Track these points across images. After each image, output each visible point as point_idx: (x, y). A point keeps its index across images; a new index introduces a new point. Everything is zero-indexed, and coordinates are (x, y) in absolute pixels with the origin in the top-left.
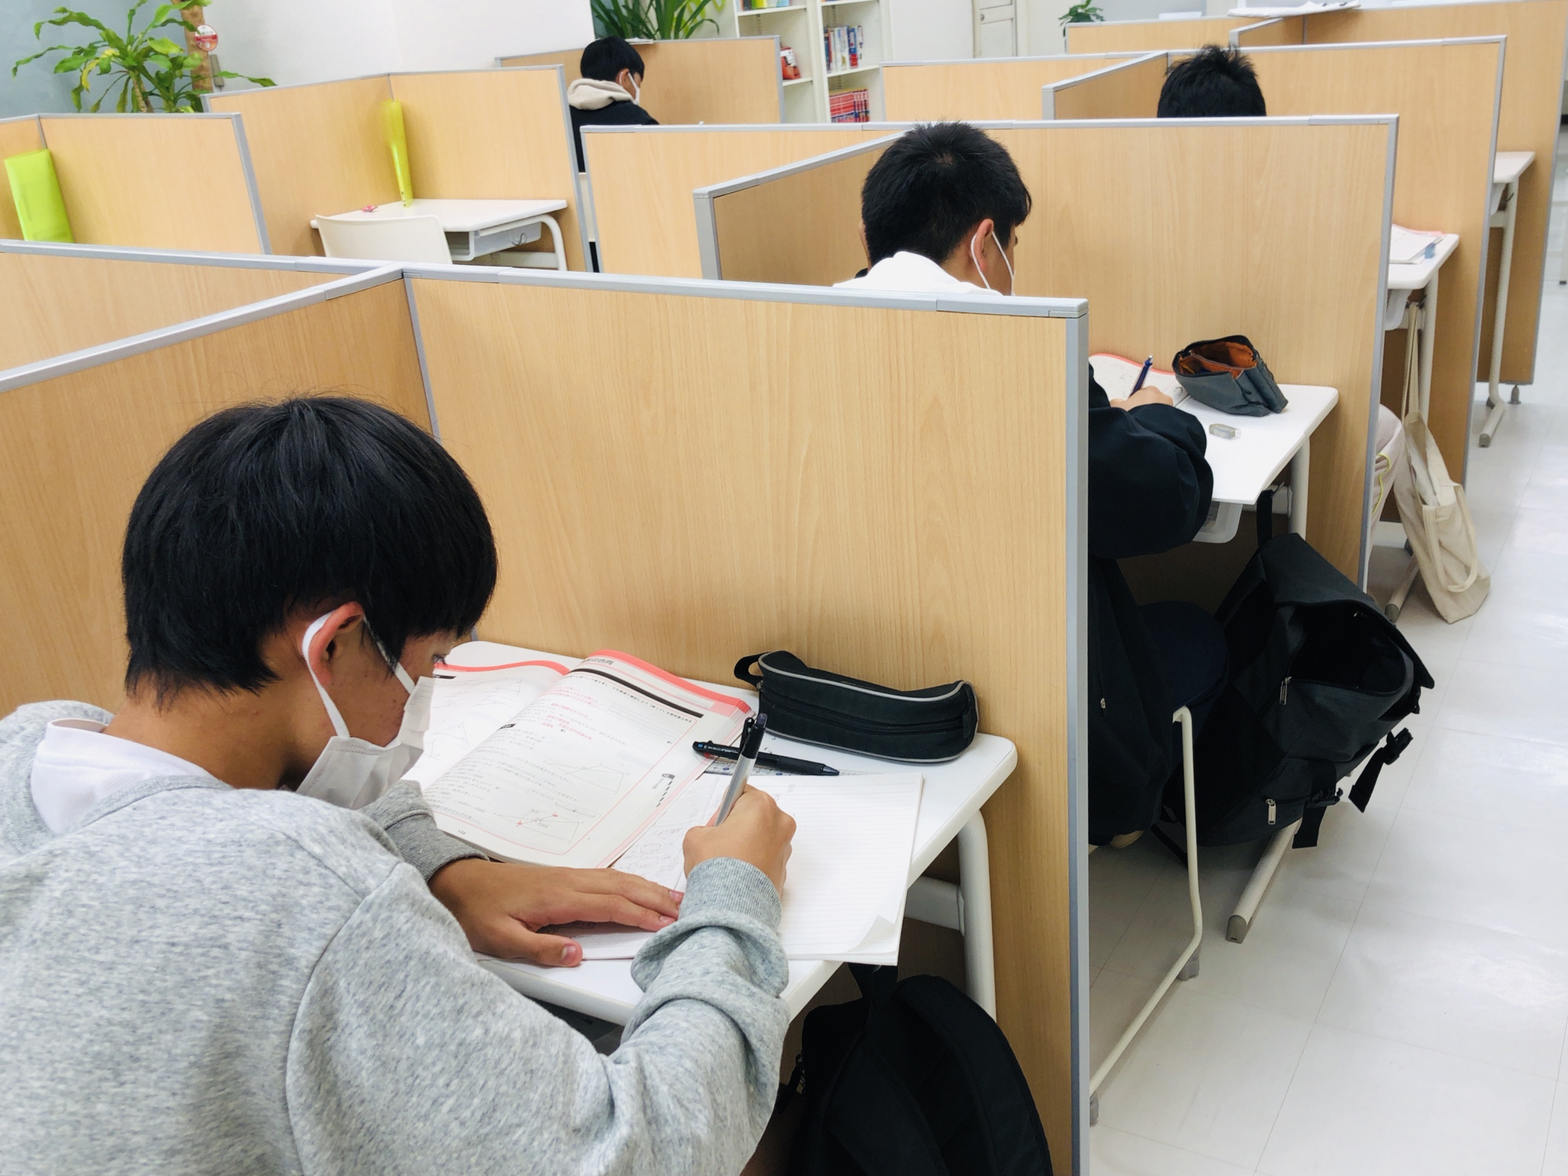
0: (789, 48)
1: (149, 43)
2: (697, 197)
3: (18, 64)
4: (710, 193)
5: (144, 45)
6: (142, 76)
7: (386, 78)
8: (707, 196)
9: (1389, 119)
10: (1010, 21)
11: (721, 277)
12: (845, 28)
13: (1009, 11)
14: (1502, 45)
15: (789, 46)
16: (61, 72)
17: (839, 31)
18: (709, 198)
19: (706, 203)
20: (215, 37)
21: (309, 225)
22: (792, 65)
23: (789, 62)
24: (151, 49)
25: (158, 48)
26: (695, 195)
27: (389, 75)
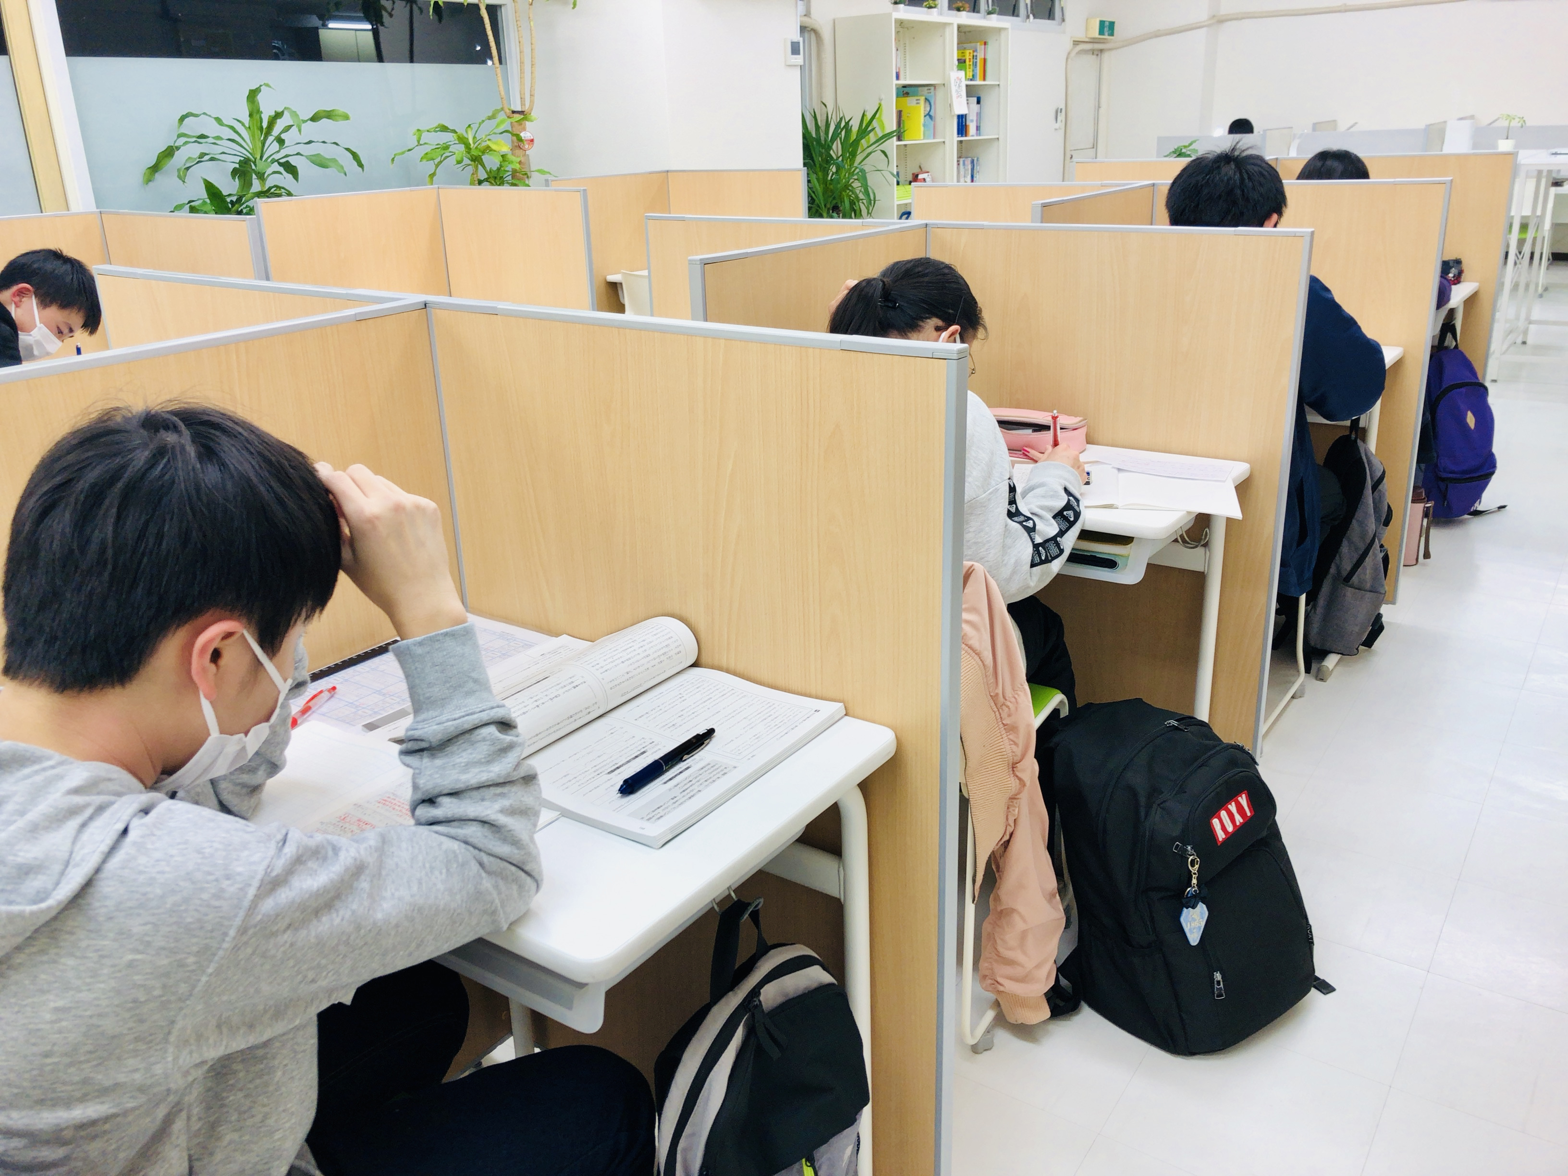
0: (928, 171)
1: (488, 143)
2: (691, 262)
3: (395, 155)
4: (701, 260)
5: (484, 144)
6: (479, 166)
7: (665, 174)
8: (698, 263)
9: (1305, 232)
12: (968, 159)
13: (1090, 152)
14: (1449, 184)
15: (928, 169)
16: (425, 160)
17: (964, 161)
18: (701, 263)
19: (698, 268)
20: (532, 141)
21: (606, 280)
24: (488, 147)
25: (494, 147)
27: (668, 171)
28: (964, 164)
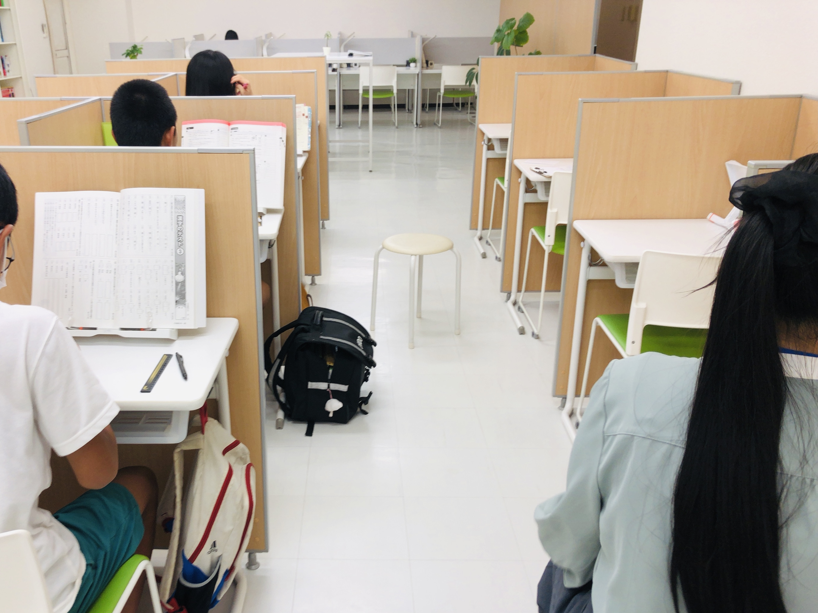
4: (26, 121)
10: (66, 58)
13: (65, 53)
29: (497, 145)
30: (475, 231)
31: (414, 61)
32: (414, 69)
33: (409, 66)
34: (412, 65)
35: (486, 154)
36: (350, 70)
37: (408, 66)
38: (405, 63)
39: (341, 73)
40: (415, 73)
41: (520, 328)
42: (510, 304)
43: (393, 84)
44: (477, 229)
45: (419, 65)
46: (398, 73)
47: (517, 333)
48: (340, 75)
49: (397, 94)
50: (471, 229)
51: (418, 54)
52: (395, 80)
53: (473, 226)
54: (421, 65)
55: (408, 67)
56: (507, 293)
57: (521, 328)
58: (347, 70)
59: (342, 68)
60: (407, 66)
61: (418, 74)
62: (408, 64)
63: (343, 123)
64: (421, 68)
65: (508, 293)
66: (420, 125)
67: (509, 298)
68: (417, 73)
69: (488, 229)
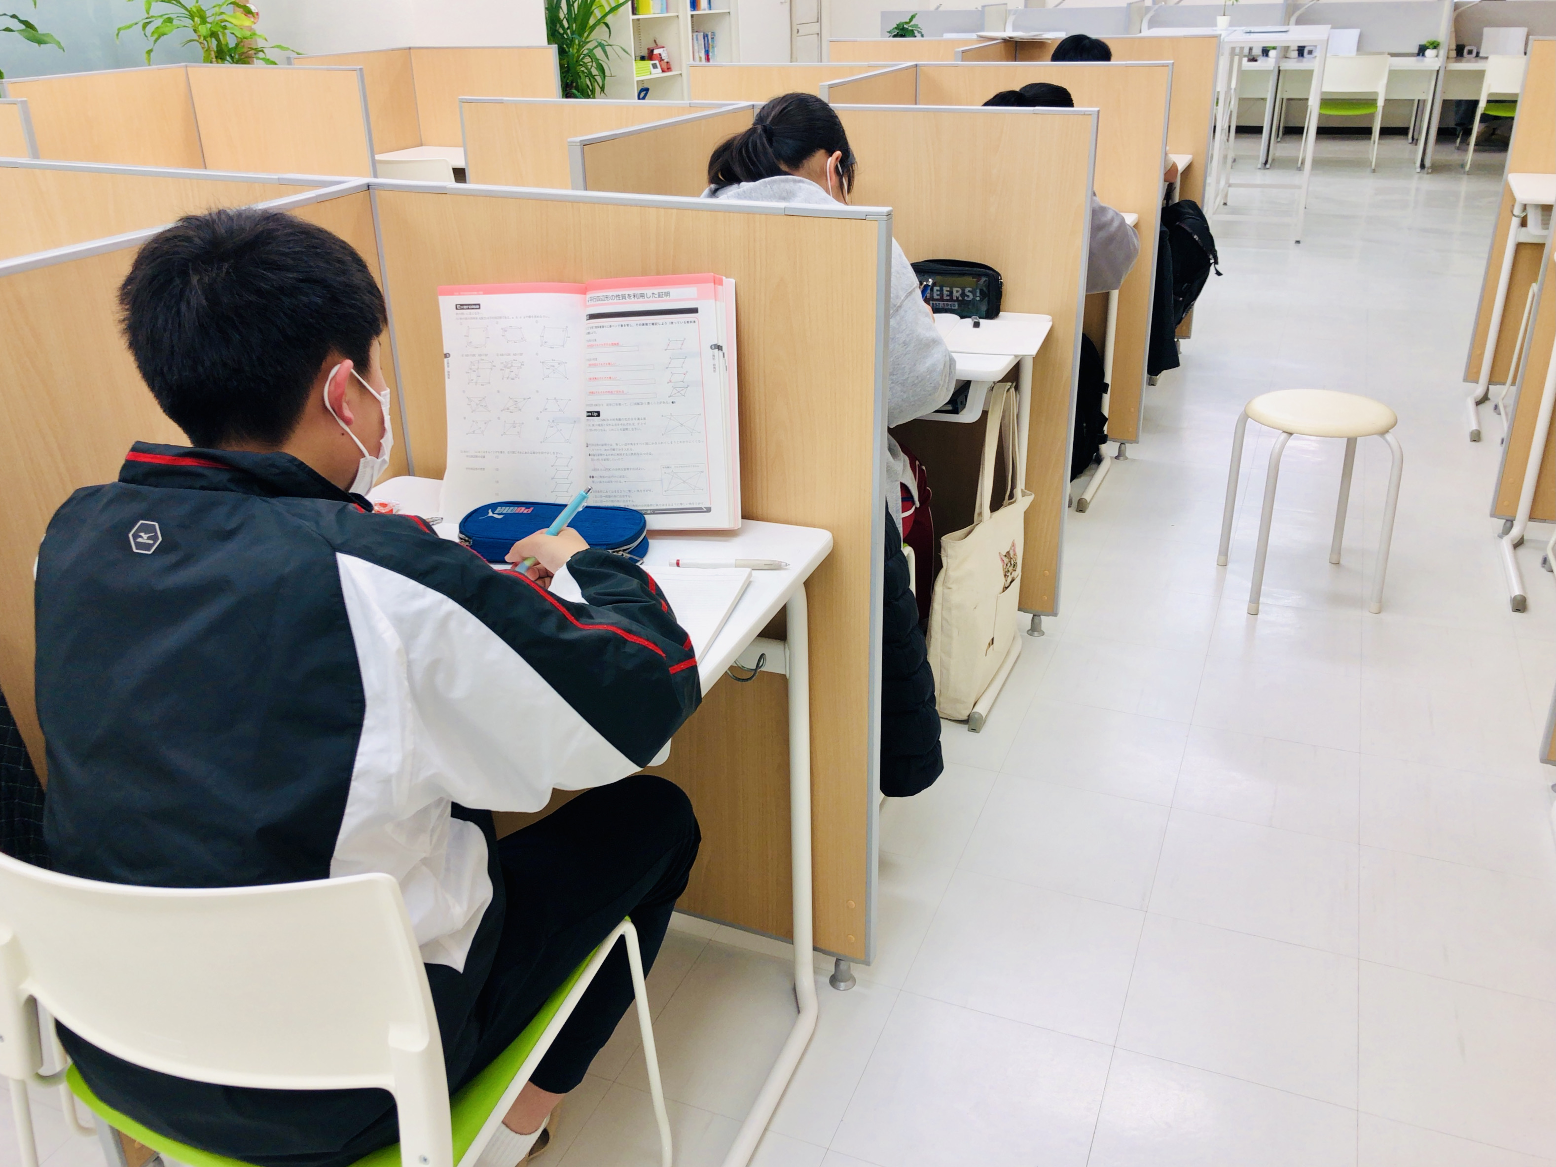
0: (663, 47)
2: (571, 144)
4: (581, 141)
7: (407, 51)
8: (578, 144)
9: (1093, 111)
10: (816, 35)
11: (586, 189)
12: (702, 33)
13: (815, 28)
14: (1171, 67)
15: (663, 45)
17: (697, 36)
18: (581, 145)
19: (578, 149)
22: (666, 61)
23: (663, 58)
26: (569, 142)
27: (410, 48)
28: (697, 39)
29: (1533, 218)
30: (1475, 384)
31: (1435, 46)
32: (1432, 60)
33: (1423, 55)
34: (1429, 53)
35: (1514, 235)
36: (1302, 62)
37: (1421, 54)
38: (1416, 51)
39: (1281, 68)
40: (1432, 69)
41: (1515, 597)
42: (1506, 543)
43: (1380, 89)
44: (1477, 382)
45: (1443, 52)
46: (1393, 68)
47: (1508, 607)
48: (1279, 71)
49: (1384, 107)
50: (1466, 379)
51: (1443, 33)
52: (1384, 81)
53: (1471, 376)
54: (1446, 54)
55: (1420, 58)
56: (1504, 521)
57: (1519, 598)
58: (1298, 62)
59: (1286, 57)
60: (1418, 54)
61: (1438, 71)
62: (1422, 50)
63: (1273, 160)
64: (1446, 58)
65: (1507, 520)
66: (1428, 169)
67: (1507, 530)
68: (1437, 68)
69: (1504, 384)
